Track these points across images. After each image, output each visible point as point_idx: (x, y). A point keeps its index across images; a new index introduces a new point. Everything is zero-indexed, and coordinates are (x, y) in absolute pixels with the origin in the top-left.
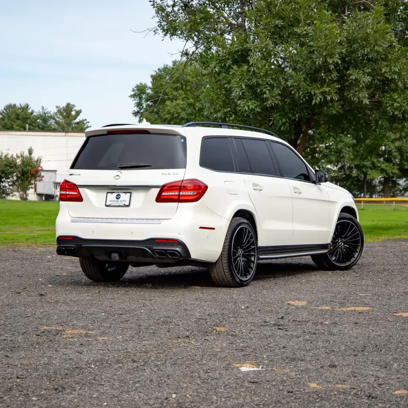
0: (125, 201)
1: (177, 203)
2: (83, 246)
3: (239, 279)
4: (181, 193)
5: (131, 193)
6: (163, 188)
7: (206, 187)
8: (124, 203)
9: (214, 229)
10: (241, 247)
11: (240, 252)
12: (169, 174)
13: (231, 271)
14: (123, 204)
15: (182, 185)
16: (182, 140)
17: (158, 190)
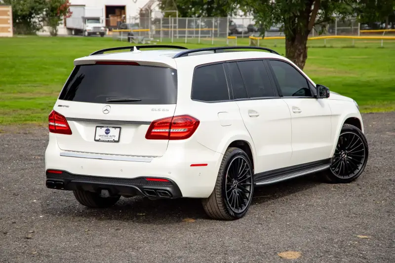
0: (114, 136)
1: (167, 140)
2: (73, 181)
3: (234, 212)
4: (172, 130)
5: (120, 128)
6: (153, 125)
7: (198, 123)
8: (113, 138)
9: (206, 165)
10: (236, 178)
11: (235, 183)
12: (159, 110)
13: (225, 205)
14: (112, 140)
15: (173, 122)
16: (173, 74)
17: (147, 127)
